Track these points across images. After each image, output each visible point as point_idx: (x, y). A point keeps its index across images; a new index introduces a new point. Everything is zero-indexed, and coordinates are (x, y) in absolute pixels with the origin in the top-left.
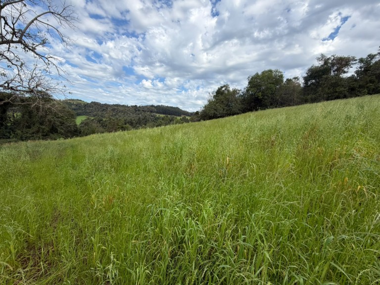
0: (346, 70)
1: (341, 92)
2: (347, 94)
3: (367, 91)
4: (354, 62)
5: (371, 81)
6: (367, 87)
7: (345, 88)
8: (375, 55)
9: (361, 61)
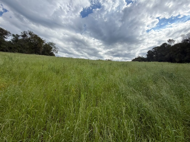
0: (6, 37)
1: (4, 48)
2: (8, 50)
3: (18, 51)
4: (10, 35)
5: (19, 47)
6: (18, 49)
7: (7, 46)
8: (19, 36)
9: (14, 35)
